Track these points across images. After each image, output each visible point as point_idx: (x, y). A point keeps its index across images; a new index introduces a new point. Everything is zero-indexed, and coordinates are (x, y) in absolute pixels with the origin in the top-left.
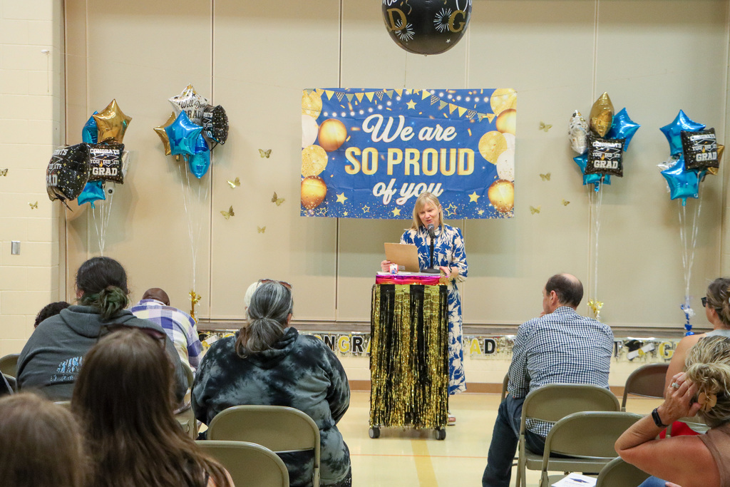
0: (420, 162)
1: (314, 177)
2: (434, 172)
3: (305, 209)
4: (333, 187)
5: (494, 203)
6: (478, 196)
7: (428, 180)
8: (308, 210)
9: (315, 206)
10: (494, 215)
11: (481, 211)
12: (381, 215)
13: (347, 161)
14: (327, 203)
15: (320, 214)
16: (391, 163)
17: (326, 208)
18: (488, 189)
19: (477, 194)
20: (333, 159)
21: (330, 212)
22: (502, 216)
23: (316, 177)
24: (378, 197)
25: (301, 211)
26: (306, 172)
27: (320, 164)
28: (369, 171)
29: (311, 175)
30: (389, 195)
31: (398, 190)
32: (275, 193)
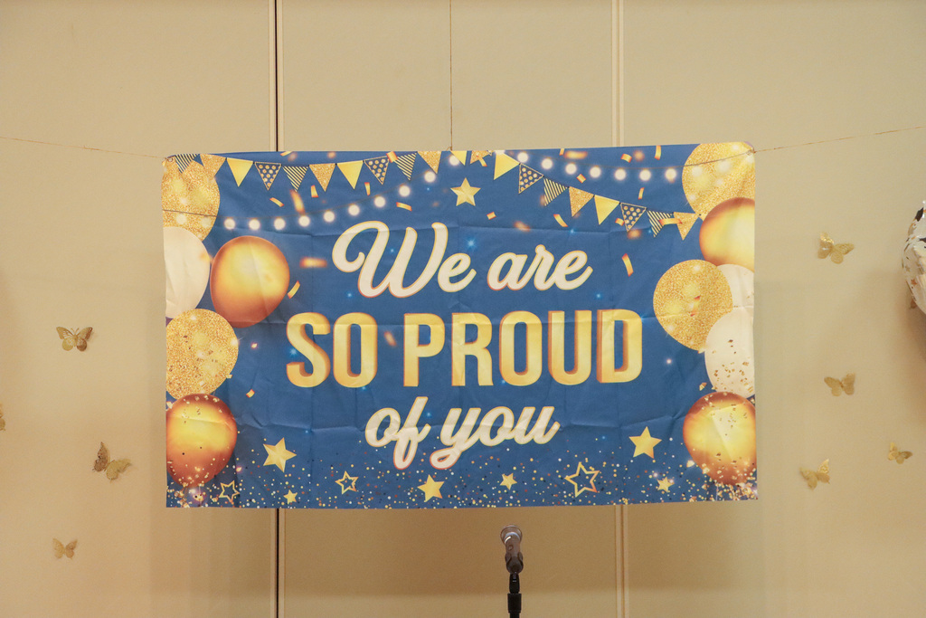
0: (494, 348)
1: (201, 396)
2: (532, 375)
3: (178, 487)
4: (254, 424)
5: (702, 458)
6: (657, 441)
7: (516, 399)
8: (186, 490)
9: (206, 477)
10: (702, 493)
11: (666, 480)
12: (389, 498)
13: (293, 352)
14: (239, 469)
15: (219, 500)
16: (413, 353)
17: (237, 483)
18: (682, 419)
19: (653, 435)
20: (254, 346)
21: (246, 493)
22: (723, 493)
23: (206, 397)
24: (381, 448)
25: (168, 493)
26: (179, 384)
27: (216, 361)
28: (352, 376)
29: (195, 391)
30: (410, 443)
31: (435, 427)
32: (103, 446)
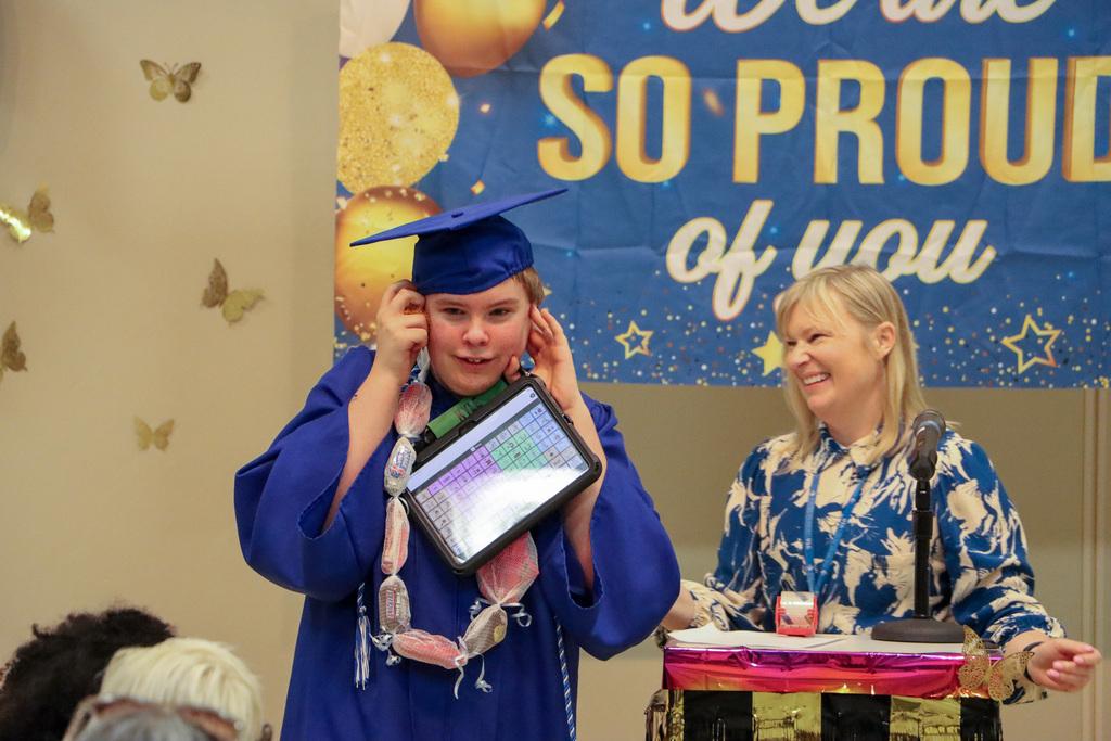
0: (887, 121)
1: (395, 191)
2: (951, 168)
7: (922, 206)
12: (704, 367)
13: (550, 120)
16: (751, 126)
20: (485, 108)
23: (403, 191)
24: (692, 285)
25: (336, 351)
26: (359, 169)
27: (422, 132)
28: (648, 163)
29: (384, 181)
30: (740, 276)
31: (784, 251)
32: (218, 265)
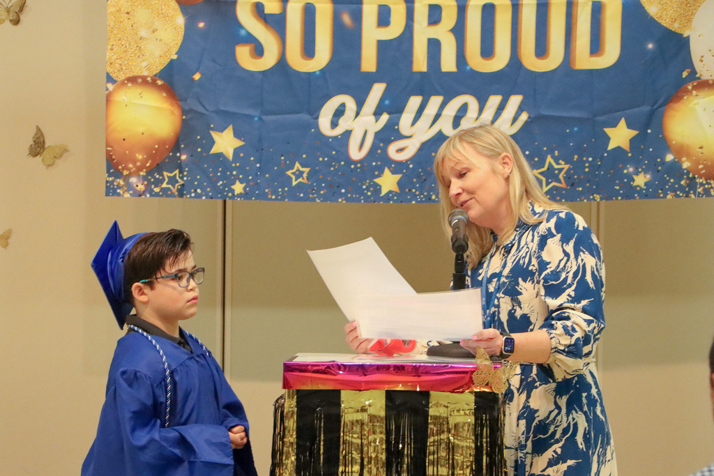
0: (459, 31)
1: (144, 79)
2: (500, 61)
3: (118, 174)
4: (201, 110)
5: (681, 151)
6: (633, 133)
7: (482, 86)
8: (126, 178)
9: (148, 165)
10: (682, 189)
11: (642, 175)
12: (343, 191)
13: (243, 33)
14: (184, 157)
15: (162, 190)
16: (372, 35)
17: (181, 172)
18: (661, 109)
19: (629, 126)
20: (201, 25)
21: (191, 182)
22: (705, 190)
23: (149, 79)
24: (335, 138)
25: (107, 182)
26: (121, 65)
27: (161, 40)
28: (305, 60)
29: (136, 73)
30: (366, 132)
31: (395, 115)
32: (39, 129)
